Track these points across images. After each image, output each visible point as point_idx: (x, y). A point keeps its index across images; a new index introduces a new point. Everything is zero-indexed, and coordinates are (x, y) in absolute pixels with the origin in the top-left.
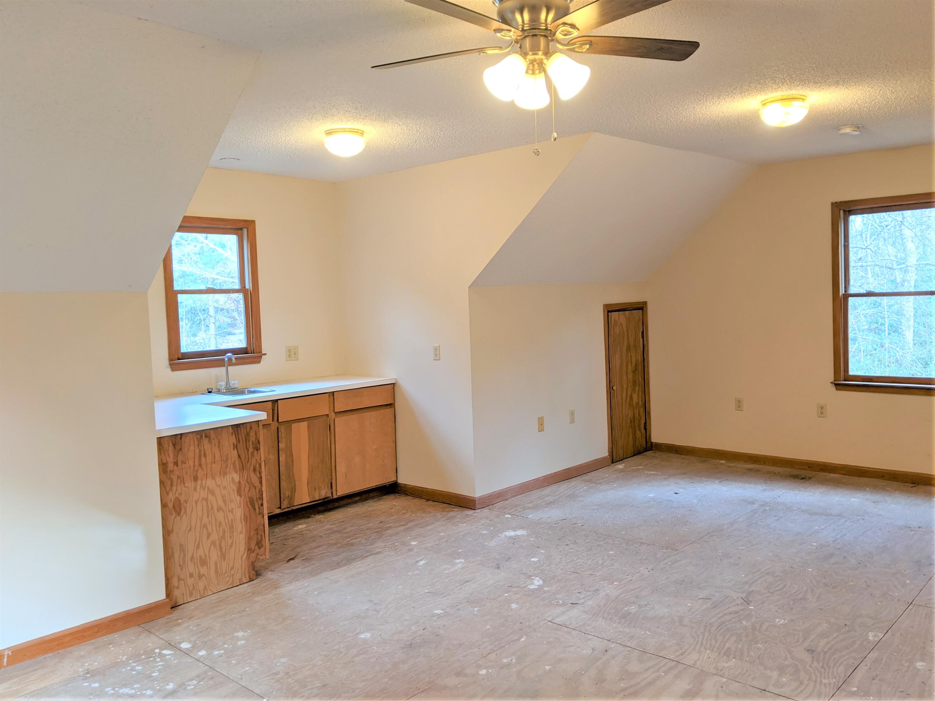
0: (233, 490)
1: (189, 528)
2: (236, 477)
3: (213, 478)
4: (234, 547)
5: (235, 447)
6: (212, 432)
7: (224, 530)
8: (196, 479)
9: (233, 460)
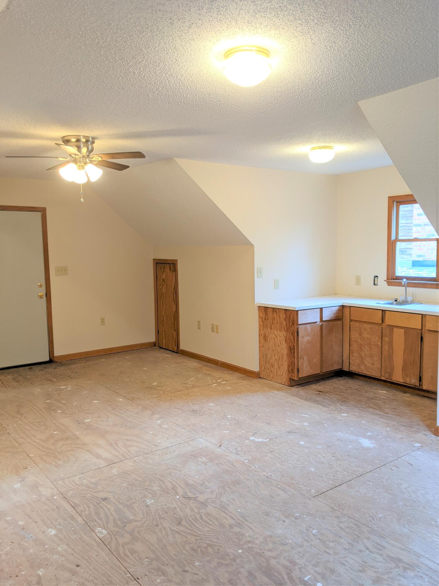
0: (284, 340)
1: (268, 348)
2: (285, 334)
4: (283, 366)
5: (285, 320)
7: (279, 356)
8: (271, 328)
9: (284, 325)
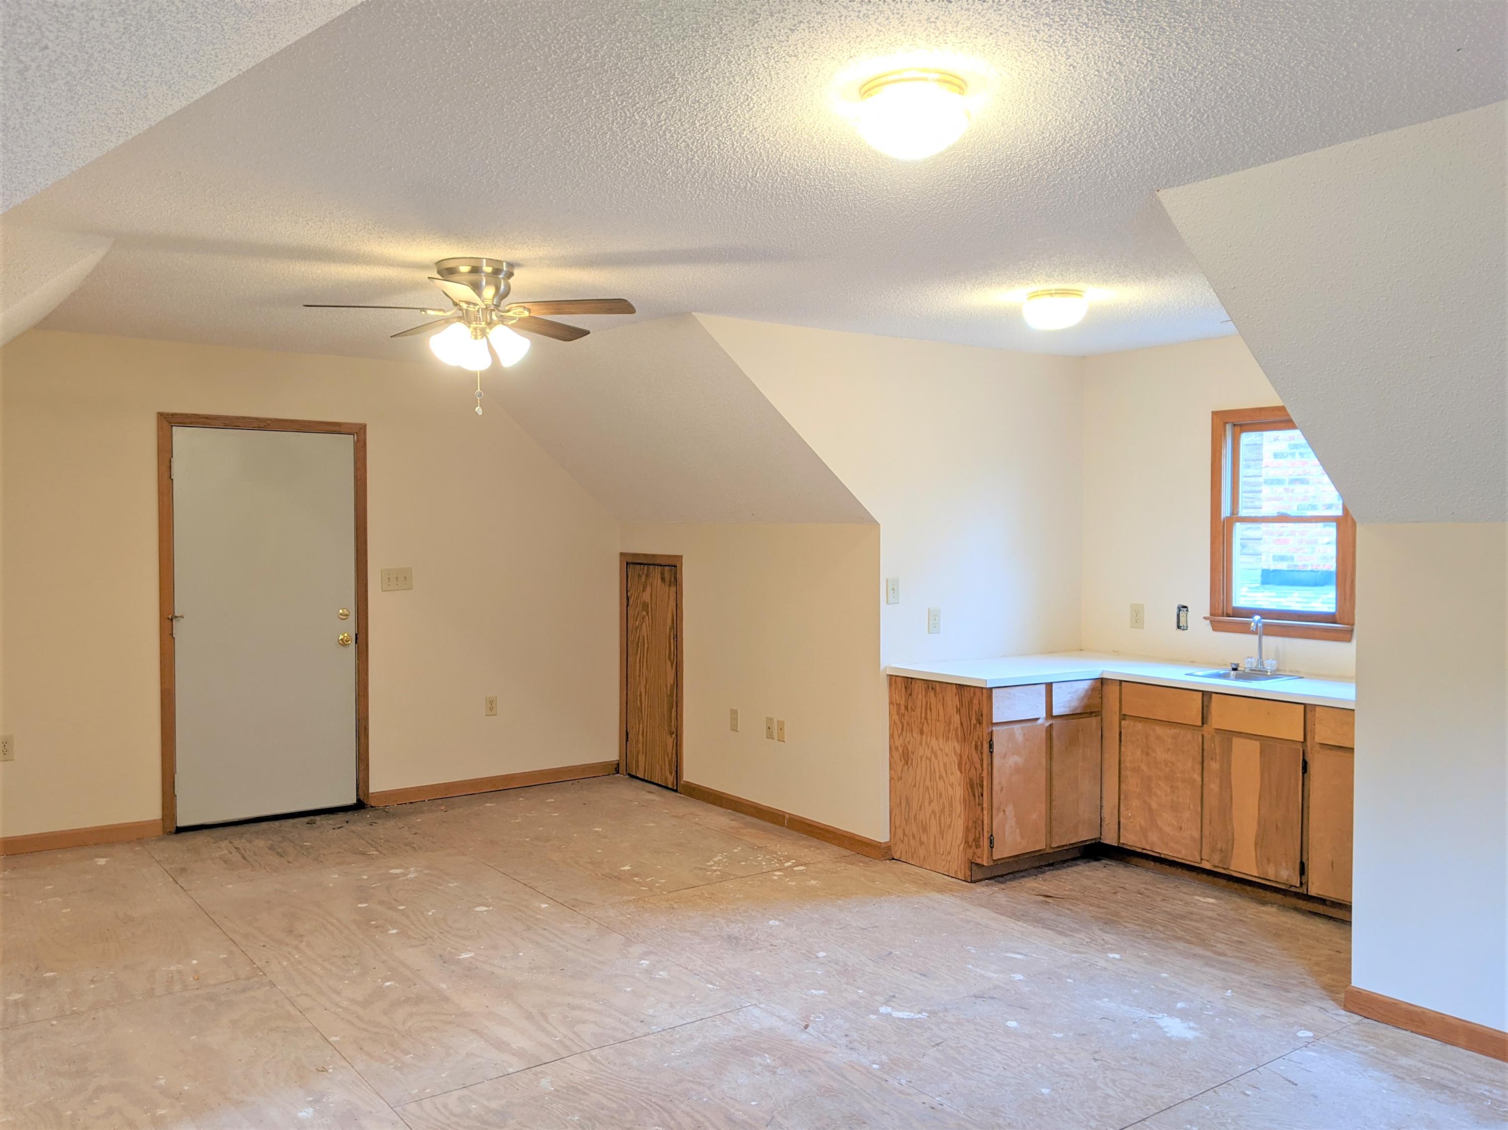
0: (954, 762)
1: (913, 784)
2: (958, 747)
3: (937, 739)
4: (952, 829)
5: (959, 711)
6: (938, 685)
7: (943, 803)
8: (922, 732)
9: (955, 726)
